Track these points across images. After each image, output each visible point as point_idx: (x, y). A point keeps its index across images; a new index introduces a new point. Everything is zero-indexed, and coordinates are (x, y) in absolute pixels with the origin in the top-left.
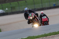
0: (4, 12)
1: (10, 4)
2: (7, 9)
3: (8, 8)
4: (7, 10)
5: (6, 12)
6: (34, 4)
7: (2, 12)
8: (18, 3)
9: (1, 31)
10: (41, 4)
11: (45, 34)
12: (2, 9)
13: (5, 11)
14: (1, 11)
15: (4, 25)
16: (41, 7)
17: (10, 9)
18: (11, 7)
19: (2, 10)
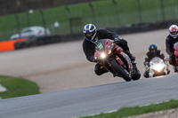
0: (49, 33)
1: (67, 9)
2: (57, 24)
3: (59, 22)
4: (57, 28)
5: (54, 34)
6: (140, 9)
7: (43, 34)
8: (91, 6)
9: (40, 90)
10: (159, 11)
11: (172, 101)
12: (44, 24)
13: (51, 30)
14: (40, 32)
15: (47, 73)
16: (160, 19)
17: (68, 23)
18: (71, 20)
19: (42, 29)
